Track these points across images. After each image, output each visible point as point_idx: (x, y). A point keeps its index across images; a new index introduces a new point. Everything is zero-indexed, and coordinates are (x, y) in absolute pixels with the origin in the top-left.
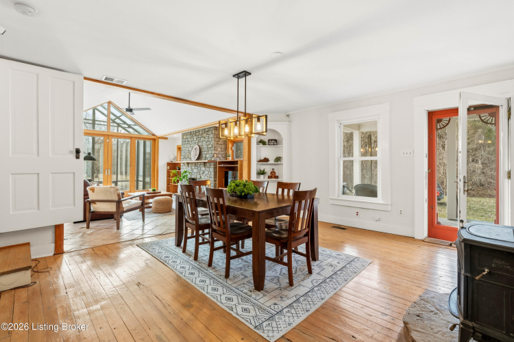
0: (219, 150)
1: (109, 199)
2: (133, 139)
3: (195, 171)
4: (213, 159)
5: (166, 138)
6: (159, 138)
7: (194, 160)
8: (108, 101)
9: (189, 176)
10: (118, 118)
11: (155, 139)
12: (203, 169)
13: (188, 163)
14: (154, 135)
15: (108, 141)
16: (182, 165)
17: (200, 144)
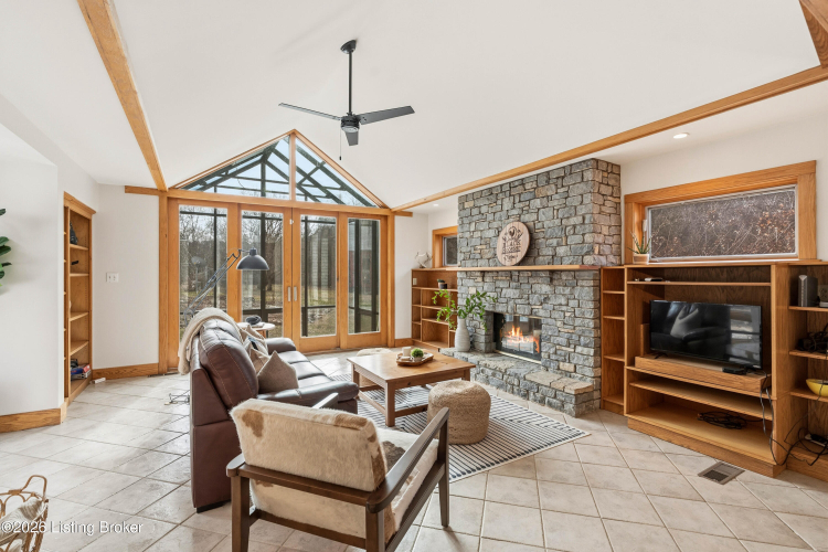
0: (605, 230)
1: (329, 477)
2: (342, 217)
3: (510, 293)
4: (589, 260)
5: (410, 214)
6: (395, 213)
7: (508, 265)
8: (290, 129)
9: (488, 307)
10: (307, 176)
11: (386, 217)
12: (546, 288)
13: (483, 272)
14: (384, 207)
15: (291, 222)
16: (459, 275)
17: (526, 218)
